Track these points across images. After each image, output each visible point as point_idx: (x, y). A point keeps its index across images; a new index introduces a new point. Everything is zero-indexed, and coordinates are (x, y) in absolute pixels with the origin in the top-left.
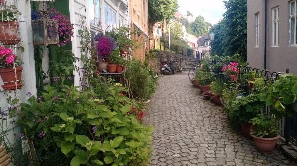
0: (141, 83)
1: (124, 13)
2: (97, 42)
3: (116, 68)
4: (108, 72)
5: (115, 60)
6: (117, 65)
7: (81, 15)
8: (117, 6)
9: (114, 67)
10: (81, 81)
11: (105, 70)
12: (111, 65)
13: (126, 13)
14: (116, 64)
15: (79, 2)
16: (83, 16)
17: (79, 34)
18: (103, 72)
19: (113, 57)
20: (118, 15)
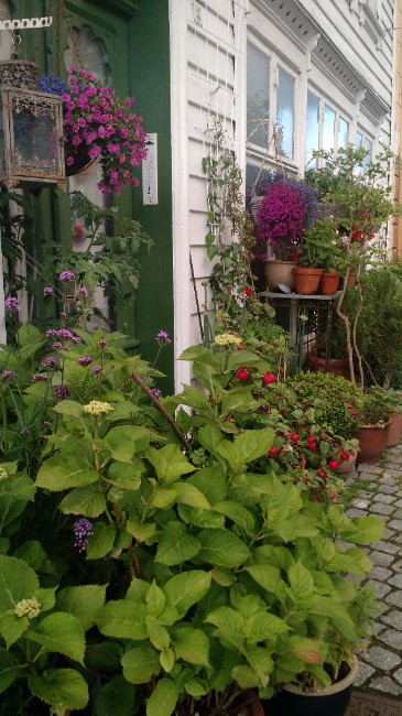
0: (393, 330)
1: (376, 124)
2: (261, 198)
3: (316, 280)
4: (294, 290)
5: (317, 255)
6: (320, 271)
7: (213, 113)
8: (353, 102)
9: (311, 278)
10: (199, 314)
11: (286, 284)
12: (302, 271)
13: (385, 126)
14: (319, 267)
15: (209, 71)
16: (221, 117)
17: (205, 171)
18: (278, 291)
19: (312, 245)
20: (354, 128)
